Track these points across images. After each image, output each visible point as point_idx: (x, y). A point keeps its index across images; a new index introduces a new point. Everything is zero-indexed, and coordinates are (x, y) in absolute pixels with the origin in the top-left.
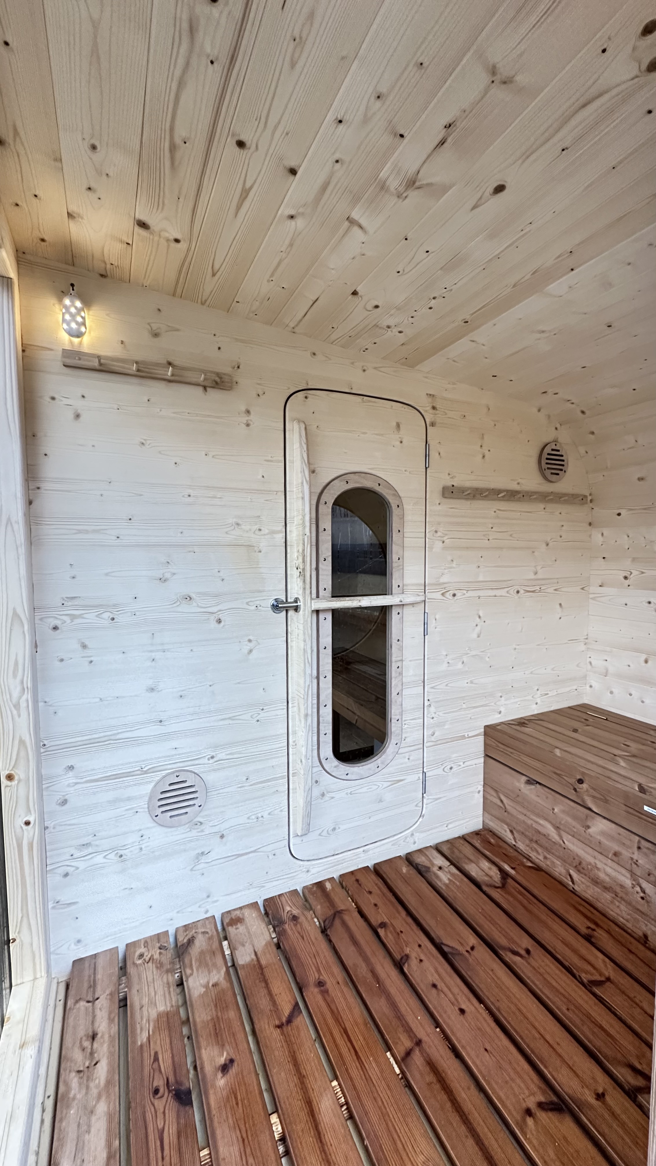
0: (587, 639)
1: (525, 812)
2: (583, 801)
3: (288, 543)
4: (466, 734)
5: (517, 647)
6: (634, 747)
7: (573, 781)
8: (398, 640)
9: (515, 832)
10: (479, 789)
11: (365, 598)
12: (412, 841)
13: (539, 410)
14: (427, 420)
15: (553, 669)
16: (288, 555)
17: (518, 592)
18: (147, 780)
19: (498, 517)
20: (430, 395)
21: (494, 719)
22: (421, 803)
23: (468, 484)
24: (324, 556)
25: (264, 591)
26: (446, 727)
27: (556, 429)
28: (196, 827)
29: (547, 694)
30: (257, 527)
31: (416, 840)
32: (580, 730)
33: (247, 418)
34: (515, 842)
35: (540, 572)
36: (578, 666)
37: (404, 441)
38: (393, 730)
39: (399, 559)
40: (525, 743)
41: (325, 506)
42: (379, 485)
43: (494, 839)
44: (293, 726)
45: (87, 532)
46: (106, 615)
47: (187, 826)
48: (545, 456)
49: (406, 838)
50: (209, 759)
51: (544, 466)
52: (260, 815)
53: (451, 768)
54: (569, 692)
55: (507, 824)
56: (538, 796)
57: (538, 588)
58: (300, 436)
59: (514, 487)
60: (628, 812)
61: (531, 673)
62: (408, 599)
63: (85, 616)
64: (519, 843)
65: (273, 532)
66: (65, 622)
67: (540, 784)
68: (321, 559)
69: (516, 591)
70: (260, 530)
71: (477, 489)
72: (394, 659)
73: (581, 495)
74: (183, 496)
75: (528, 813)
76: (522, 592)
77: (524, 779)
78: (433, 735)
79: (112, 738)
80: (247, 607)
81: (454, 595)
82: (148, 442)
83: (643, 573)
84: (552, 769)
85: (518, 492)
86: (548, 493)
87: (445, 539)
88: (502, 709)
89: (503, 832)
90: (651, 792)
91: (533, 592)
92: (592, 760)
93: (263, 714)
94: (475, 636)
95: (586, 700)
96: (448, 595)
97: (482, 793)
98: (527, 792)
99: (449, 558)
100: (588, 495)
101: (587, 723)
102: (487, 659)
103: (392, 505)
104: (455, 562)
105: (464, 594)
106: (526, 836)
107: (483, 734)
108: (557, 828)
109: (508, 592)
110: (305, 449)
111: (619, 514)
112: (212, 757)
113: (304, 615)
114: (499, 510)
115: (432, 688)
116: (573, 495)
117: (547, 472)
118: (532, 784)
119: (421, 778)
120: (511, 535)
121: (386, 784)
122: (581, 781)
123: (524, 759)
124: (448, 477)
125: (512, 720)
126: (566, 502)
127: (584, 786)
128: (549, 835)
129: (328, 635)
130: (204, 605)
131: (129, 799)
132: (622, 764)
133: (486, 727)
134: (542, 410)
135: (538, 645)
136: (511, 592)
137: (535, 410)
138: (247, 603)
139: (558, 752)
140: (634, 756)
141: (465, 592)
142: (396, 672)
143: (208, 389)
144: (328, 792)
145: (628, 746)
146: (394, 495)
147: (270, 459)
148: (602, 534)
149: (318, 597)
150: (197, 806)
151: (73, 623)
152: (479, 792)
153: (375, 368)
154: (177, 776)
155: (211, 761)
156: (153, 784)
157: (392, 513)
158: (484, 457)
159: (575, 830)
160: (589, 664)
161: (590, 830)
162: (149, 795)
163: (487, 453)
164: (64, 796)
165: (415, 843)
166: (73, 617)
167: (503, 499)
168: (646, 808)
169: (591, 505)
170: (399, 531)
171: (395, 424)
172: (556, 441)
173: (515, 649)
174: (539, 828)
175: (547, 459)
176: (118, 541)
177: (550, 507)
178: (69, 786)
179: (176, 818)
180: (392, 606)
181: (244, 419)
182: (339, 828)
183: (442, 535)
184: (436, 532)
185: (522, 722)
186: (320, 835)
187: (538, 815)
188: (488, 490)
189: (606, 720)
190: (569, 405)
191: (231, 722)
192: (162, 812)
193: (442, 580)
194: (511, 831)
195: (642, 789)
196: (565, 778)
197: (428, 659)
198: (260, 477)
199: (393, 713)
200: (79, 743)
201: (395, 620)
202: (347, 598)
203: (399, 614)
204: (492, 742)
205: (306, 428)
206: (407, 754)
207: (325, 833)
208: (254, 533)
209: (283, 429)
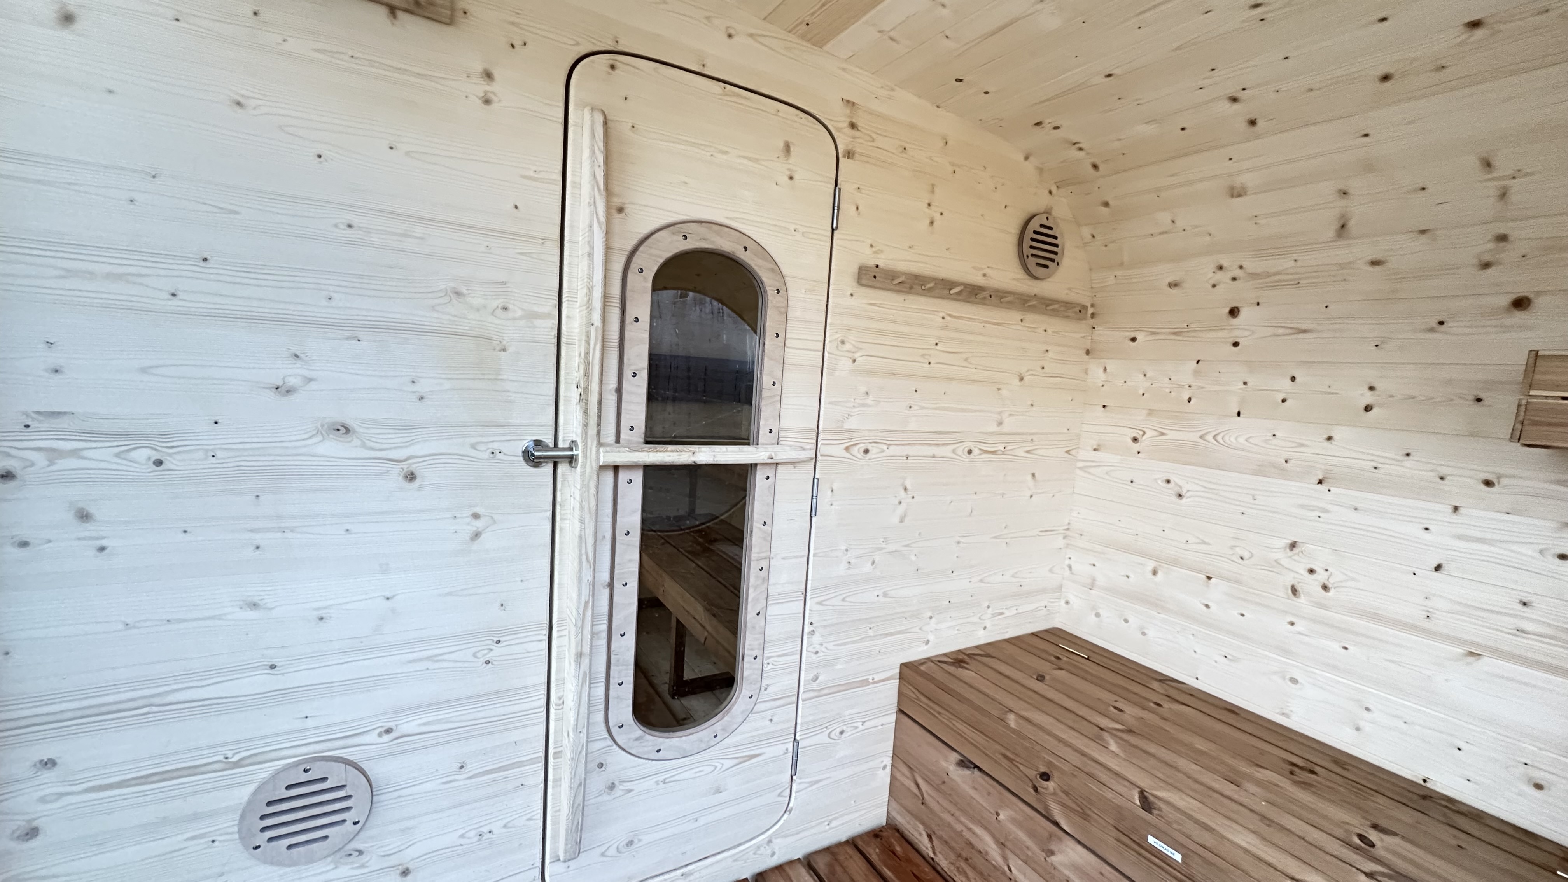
0: (1068, 529)
1: (953, 810)
2: (1047, 808)
3: (563, 339)
4: (871, 678)
5: (962, 540)
6: (1131, 712)
7: (1032, 773)
8: (764, 524)
9: (933, 838)
10: (884, 763)
11: (705, 448)
12: (769, 852)
13: (1027, 158)
14: (839, 147)
15: (1013, 576)
16: (562, 362)
17: (970, 452)
18: (238, 780)
19: (946, 327)
20: (848, 101)
21: (917, 653)
22: (788, 790)
23: (902, 267)
24: (633, 368)
25: (508, 425)
26: (839, 667)
27: (1050, 192)
28: (351, 859)
29: (1002, 613)
30: (500, 302)
31: (776, 850)
32: (1047, 677)
33: (488, 88)
34: (934, 853)
35: (1007, 421)
36: (1051, 571)
37: (796, 177)
38: (745, 674)
39: (774, 383)
40: (961, 699)
41: (639, 277)
42: (746, 249)
43: (901, 846)
44: (558, 672)
45: (91, 275)
46: (142, 455)
47: (329, 859)
48: (1029, 234)
49: (759, 848)
50: (380, 735)
51: (1027, 251)
52: (485, 830)
53: (842, 733)
54: (1037, 610)
55: (923, 824)
56: (976, 789)
57: (1001, 447)
58: (593, 136)
59: (977, 279)
60: (1118, 840)
61: (981, 581)
62: (783, 454)
63: (85, 453)
64: (940, 856)
65: (532, 316)
66: (33, 464)
67: (980, 769)
68: (627, 373)
69: (967, 450)
70: (505, 309)
71: (916, 277)
72: (754, 556)
73: (1079, 304)
74: (336, 226)
75: (958, 813)
76: (976, 451)
77: (954, 757)
78: (815, 679)
79: (156, 700)
80: (473, 453)
81: (866, 451)
82: (253, 103)
83: (1162, 434)
84: (998, 747)
85: (982, 289)
86: (1028, 296)
87: (857, 355)
88: (931, 637)
89: (916, 835)
90: (1160, 810)
91: (993, 452)
92: (1064, 736)
93: (498, 650)
94: (896, 520)
95: (1058, 622)
96: (857, 451)
97: (889, 769)
98: (958, 780)
99: (863, 389)
100: (1089, 305)
101: (1061, 664)
102: (913, 558)
103: (768, 288)
104: (871, 397)
105: (883, 451)
106: (952, 849)
107: (898, 676)
108: (1002, 845)
109: (954, 451)
110: (602, 163)
111: (1134, 339)
112: (388, 731)
113: (583, 474)
114: (950, 315)
115: (820, 603)
116: (1067, 303)
117: (1032, 262)
118: (968, 768)
119: (791, 750)
120: (966, 359)
121: (728, 763)
122: (1045, 777)
123: (957, 725)
124: (868, 251)
125: (945, 655)
126: (1055, 313)
127: (1051, 785)
128: (987, 853)
129: (634, 512)
130: (377, 446)
131: (196, 817)
132: (1113, 747)
133: (904, 666)
134: (1031, 158)
135: (995, 537)
136: (959, 452)
137: (1021, 158)
138: (473, 446)
139: (1012, 719)
140: (1130, 731)
141: (885, 447)
142: (757, 577)
143: (400, 14)
144: (622, 782)
145: (1121, 711)
146: (772, 270)
147: (532, 174)
148: (1105, 369)
149: (618, 441)
150: (349, 824)
151: (54, 468)
152: (885, 767)
153: (751, 35)
154: (306, 771)
155: (386, 738)
156: (252, 788)
157: (766, 302)
158: (932, 223)
159: (1030, 854)
160: (1067, 569)
161: (1053, 859)
162: (242, 807)
163: (937, 216)
164: (29, 821)
165: (773, 854)
166: (54, 454)
167: (957, 298)
168: (1151, 840)
169: (1091, 321)
170: (777, 335)
171: (781, 145)
172: (1048, 212)
173: (959, 543)
174: (973, 840)
175: (1033, 239)
176: (175, 302)
177: (1032, 318)
178: (43, 800)
179: (301, 849)
180: (756, 465)
181: (481, 88)
182: (640, 840)
183: (854, 350)
184: (843, 342)
185: (960, 659)
186: (603, 854)
187: (972, 818)
188: (934, 279)
189: (1088, 659)
190: (1074, 153)
191: (431, 665)
192: (271, 840)
193: (846, 426)
194: (929, 836)
195: (1147, 804)
196: (1022, 768)
197: (815, 555)
198: (510, 206)
199: (747, 647)
200: (69, 715)
201: (760, 485)
202: (670, 447)
203: (768, 478)
204: (909, 692)
205: (605, 123)
206: (769, 712)
207: (612, 851)
208: (493, 313)
209: (562, 120)
